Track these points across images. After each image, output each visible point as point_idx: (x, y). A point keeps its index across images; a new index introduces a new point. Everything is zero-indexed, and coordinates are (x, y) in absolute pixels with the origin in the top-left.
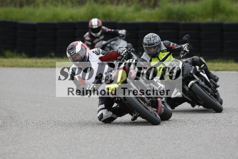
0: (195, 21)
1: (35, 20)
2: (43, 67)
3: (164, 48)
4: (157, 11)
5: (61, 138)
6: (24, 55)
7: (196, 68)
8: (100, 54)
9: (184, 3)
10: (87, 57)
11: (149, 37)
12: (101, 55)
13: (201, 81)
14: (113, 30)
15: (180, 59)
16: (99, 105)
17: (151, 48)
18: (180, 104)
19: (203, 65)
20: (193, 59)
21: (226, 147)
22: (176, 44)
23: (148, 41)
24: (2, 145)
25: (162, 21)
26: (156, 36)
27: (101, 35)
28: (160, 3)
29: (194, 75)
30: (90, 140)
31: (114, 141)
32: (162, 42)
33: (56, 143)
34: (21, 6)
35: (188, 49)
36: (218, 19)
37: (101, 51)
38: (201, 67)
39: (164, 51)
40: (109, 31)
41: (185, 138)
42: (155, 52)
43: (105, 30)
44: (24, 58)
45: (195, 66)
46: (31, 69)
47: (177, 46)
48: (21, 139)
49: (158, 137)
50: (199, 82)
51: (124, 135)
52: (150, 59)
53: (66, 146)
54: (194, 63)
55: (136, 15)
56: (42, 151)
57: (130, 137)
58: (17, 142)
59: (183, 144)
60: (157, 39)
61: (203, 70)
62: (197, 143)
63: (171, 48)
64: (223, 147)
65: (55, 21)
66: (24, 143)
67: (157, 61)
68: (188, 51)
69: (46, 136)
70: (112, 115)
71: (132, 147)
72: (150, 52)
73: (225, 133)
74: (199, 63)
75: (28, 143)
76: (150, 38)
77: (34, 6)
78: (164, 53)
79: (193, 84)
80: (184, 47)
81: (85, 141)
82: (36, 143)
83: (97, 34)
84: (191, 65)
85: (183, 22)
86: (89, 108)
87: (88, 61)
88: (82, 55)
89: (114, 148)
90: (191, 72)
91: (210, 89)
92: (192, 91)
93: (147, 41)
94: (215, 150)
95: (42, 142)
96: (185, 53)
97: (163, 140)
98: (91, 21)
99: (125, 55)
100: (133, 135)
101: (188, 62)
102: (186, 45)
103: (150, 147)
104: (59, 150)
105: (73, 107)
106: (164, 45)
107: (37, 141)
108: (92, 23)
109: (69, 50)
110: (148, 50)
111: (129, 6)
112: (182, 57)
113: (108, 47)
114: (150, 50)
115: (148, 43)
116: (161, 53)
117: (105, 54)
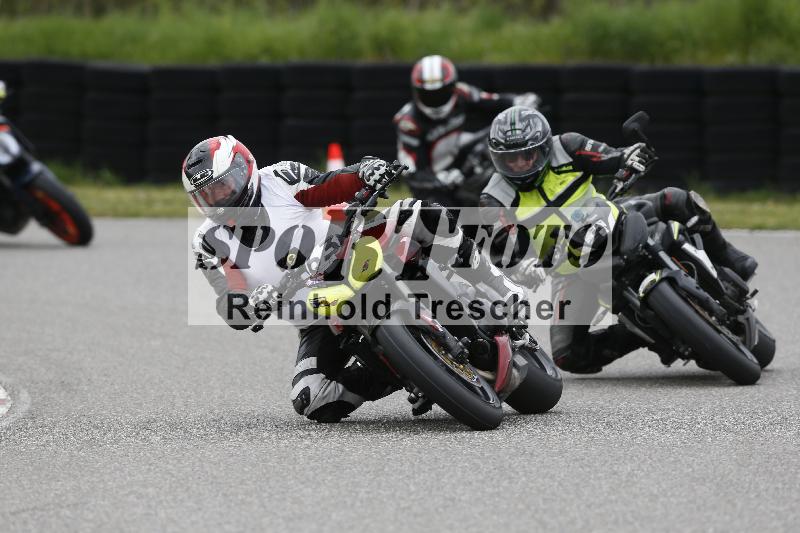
0: (684, 61)
1: (143, 60)
3: (562, 158)
4: (555, 28)
6: (107, 174)
7: (669, 230)
8: (298, 181)
10: (252, 192)
11: (509, 120)
12: (303, 186)
13: (683, 272)
14: (495, 96)
16: (299, 359)
17: (514, 157)
18: (621, 356)
19: (695, 219)
20: (664, 197)
21: (787, 486)
22: (603, 146)
23: (505, 133)
24: (35, 477)
25: (573, 62)
26: (534, 116)
27: (454, 113)
29: (663, 255)
31: (412, 465)
32: (556, 137)
33: (215, 473)
35: (643, 164)
36: (764, 55)
37: (303, 171)
38: (689, 224)
39: (564, 169)
41: (650, 455)
42: (529, 171)
43: (470, 95)
44: (108, 184)
45: (666, 222)
47: (607, 153)
50: (677, 278)
52: (514, 196)
53: (248, 482)
54: (667, 212)
55: (486, 41)
56: (170, 498)
58: (86, 469)
59: (642, 474)
60: (536, 125)
61: (697, 237)
62: (690, 470)
63: (588, 158)
64: (780, 485)
65: (213, 62)
66: (109, 471)
67: (539, 203)
68: (641, 168)
70: (342, 395)
71: (470, 483)
72: (511, 170)
75: (122, 471)
76: (513, 124)
78: (563, 175)
79: (654, 285)
80: (629, 155)
81: (312, 464)
82: (149, 469)
83: (440, 109)
84: (655, 219)
85: (643, 65)
87: (258, 203)
88: (236, 185)
89: (413, 488)
90: (651, 242)
91: (715, 303)
92: (652, 310)
93: (501, 134)
94: (753, 496)
95: (170, 467)
96: (631, 175)
97: (576, 460)
98: (418, 66)
99: (379, 186)
101: (643, 210)
102: (636, 149)
103: (531, 485)
104: (225, 495)
105: (273, 350)
106: (564, 146)
107: (150, 465)
108: (421, 72)
109: (190, 166)
110: (504, 166)
112: (622, 189)
113: (477, 155)
114: (512, 165)
115: (506, 140)
116: (552, 176)
117: (315, 181)
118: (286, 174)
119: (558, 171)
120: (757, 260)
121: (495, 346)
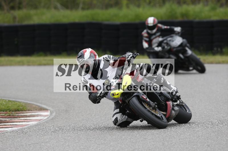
14: (169, 27)
16: (114, 110)
27: (157, 32)
37: (111, 57)
43: (161, 27)
55: (212, 13)
70: (127, 119)
83: (153, 31)
98: (147, 20)
109: (78, 57)
113: (165, 43)
121: (166, 105)
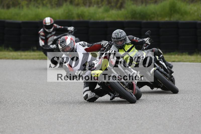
0: (155, 20)
1: (20, 20)
2: (26, 59)
3: (129, 41)
4: (123, 11)
5: (42, 119)
6: (10, 49)
7: (156, 58)
9: (146, 5)
10: (75, 49)
12: (86, 47)
14: (63, 27)
15: (143, 50)
16: (84, 87)
17: (118, 41)
20: (153, 50)
22: (138, 38)
25: (127, 20)
26: (122, 32)
27: (53, 31)
28: (125, 5)
30: (67, 120)
31: (87, 121)
32: (127, 37)
33: (38, 123)
34: (8, 7)
36: (175, 18)
37: (86, 44)
38: (160, 57)
39: (129, 44)
40: (59, 28)
41: (147, 118)
42: (122, 44)
43: (56, 27)
44: (11, 51)
46: (17, 60)
47: (139, 40)
48: (8, 120)
49: (124, 118)
50: (159, 69)
51: (95, 116)
52: (118, 50)
55: (105, 15)
57: (100, 118)
58: (5, 122)
59: (145, 123)
60: (123, 34)
62: (157, 122)
63: (135, 41)
64: (179, 126)
66: (11, 123)
67: (123, 52)
68: (150, 44)
69: (29, 117)
70: (95, 96)
71: (102, 126)
72: (117, 44)
73: (180, 114)
74: (158, 54)
75: (14, 123)
76: (118, 34)
77: (19, 8)
80: (146, 41)
81: (62, 121)
82: (21, 123)
83: (50, 30)
85: (145, 21)
86: (66, 94)
87: (76, 51)
88: (71, 47)
89: (87, 127)
91: (168, 75)
93: (115, 36)
94: (172, 129)
95: (26, 122)
96: (147, 45)
97: (128, 120)
98: (45, 20)
99: (107, 47)
100: (103, 116)
102: (148, 39)
104: (40, 129)
105: (52, 93)
106: (129, 38)
107: (21, 121)
108: (45, 21)
109: (60, 43)
111: (99, 7)
112: (145, 49)
114: (118, 43)
115: (116, 38)
116: (126, 46)
117: (89, 46)
118: (82, 44)
119: (128, 44)
120: (173, 65)
